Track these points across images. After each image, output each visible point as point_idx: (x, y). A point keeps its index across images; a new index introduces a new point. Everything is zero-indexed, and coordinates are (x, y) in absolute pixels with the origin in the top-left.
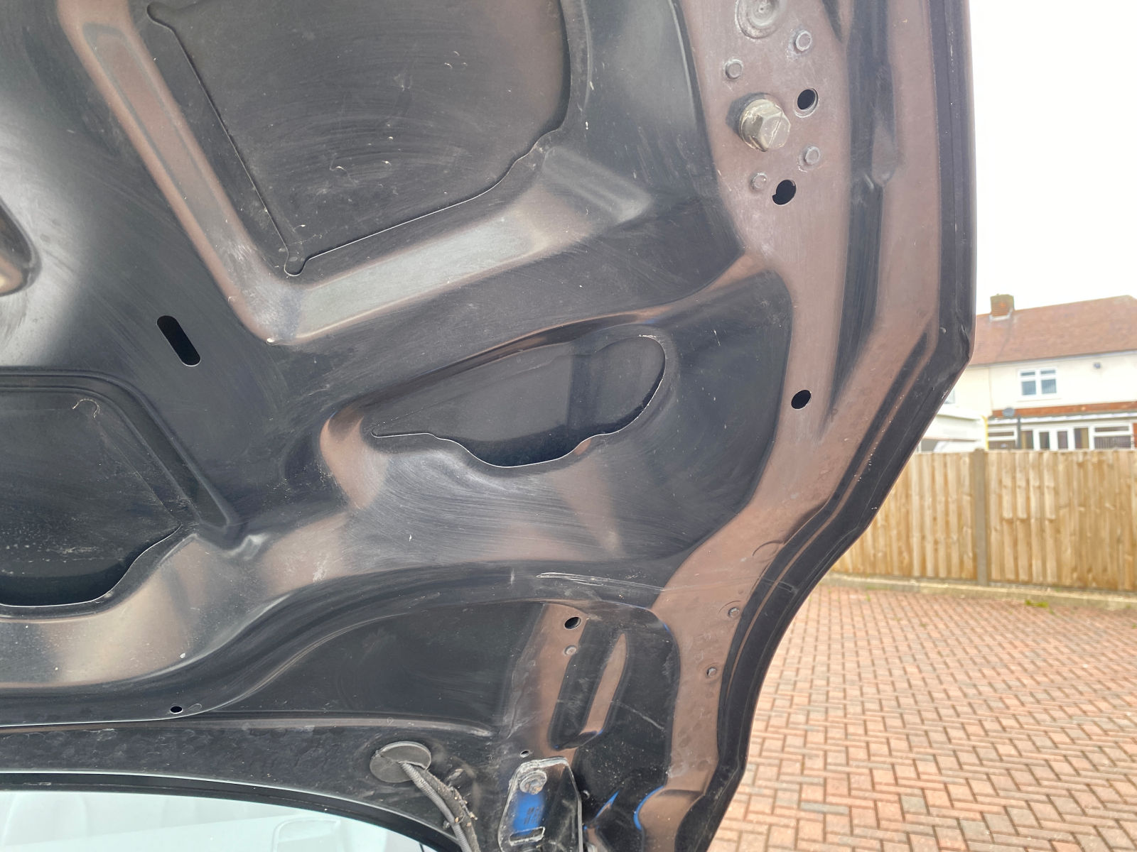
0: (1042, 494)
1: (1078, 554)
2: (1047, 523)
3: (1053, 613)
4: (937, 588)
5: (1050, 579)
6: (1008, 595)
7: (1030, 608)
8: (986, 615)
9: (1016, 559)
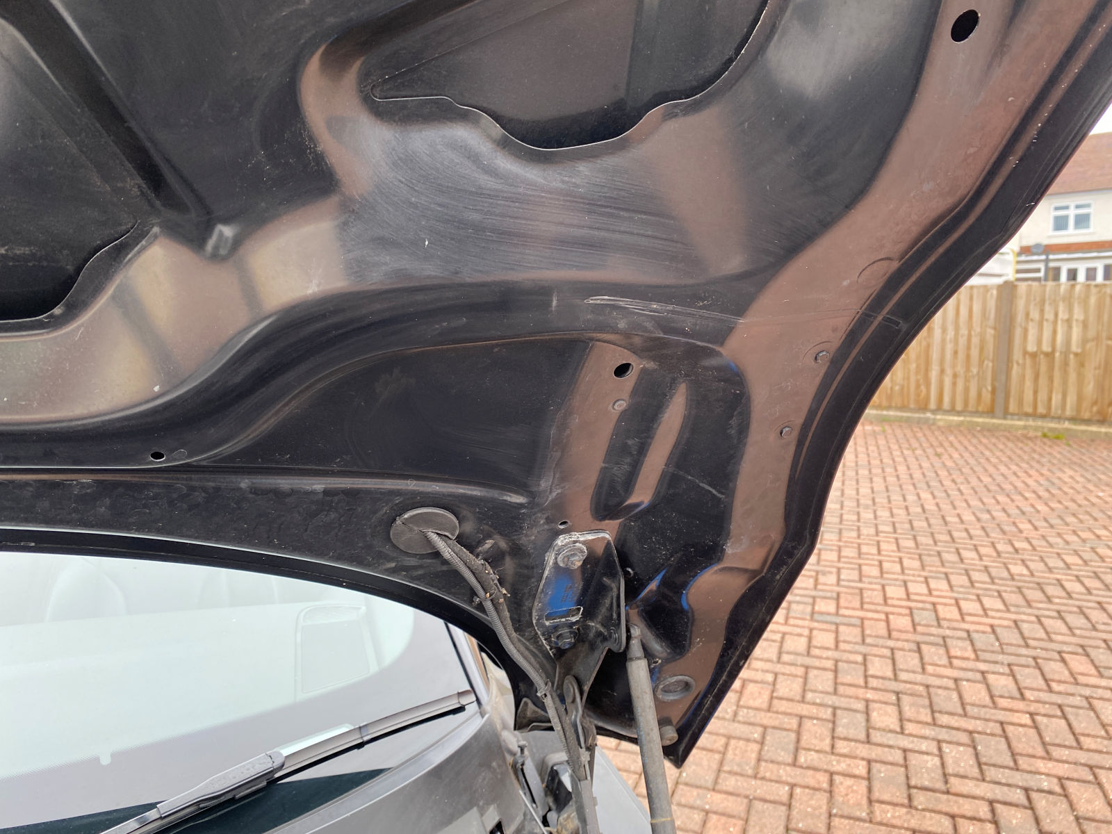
0: (1070, 327)
1: (1100, 387)
2: (1072, 356)
3: (1069, 445)
4: (953, 420)
5: (1068, 413)
6: (1025, 427)
7: (1046, 440)
8: (1001, 446)
9: (1036, 392)
